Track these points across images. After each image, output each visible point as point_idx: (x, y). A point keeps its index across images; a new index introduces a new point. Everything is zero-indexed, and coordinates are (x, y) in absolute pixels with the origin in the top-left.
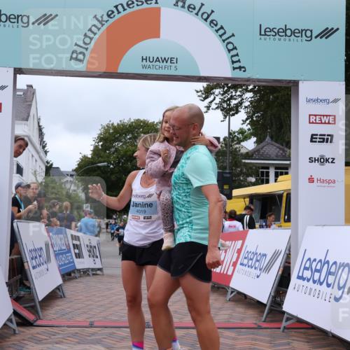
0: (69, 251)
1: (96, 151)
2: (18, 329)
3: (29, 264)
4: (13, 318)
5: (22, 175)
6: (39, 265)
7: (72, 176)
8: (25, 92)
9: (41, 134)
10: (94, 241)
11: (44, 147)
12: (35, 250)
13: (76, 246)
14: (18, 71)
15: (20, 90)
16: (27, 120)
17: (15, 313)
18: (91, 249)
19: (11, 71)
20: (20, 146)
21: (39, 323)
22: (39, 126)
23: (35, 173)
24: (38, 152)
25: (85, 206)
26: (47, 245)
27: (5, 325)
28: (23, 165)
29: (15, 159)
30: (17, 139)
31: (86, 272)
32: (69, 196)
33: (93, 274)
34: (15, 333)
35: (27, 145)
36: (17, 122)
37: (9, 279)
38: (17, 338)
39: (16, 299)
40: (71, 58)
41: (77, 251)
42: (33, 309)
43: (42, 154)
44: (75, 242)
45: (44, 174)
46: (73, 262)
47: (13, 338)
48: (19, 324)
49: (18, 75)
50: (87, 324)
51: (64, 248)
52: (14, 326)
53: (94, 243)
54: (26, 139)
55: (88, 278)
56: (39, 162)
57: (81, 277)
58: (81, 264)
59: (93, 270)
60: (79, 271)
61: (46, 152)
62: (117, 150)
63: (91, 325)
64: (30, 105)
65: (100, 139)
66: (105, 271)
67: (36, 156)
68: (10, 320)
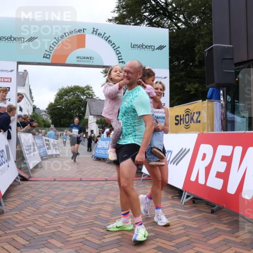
0: (44, 146)
1: (56, 100)
2: (21, 182)
3: (25, 152)
4: (19, 177)
5: (22, 111)
6: (30, 153)
7: (45, 112)
8: (23, 73)
9: (31, 93)
10: (56, 141)
11: (32, 99)
12: (28, 146)
13: (47, 144)
14: (19, 63)
15: (20, 72)
16: (24, 86)
17: (19, 175)
18: (54, 145)
19: (16, 63)
20: (20, 98)
21: (30, 179)
22: (30, 89)
23: (28, 111)
24: (29, 101)
25: (51, 125)
26: (33, 144)
27: (15, 180)
28: (22, 107)
29: (18, 104)
30: (19, 94)
31: (52, 156)
32: (44, 121)
33: (56, 157)
34: (19, 184)
35: (23, 97)
36: (19, 87)
37: (16, 159)
38: (21, 186)
39: (20, 169)
40: (44, 57)
41: (48, 146)
42: (27, 173)
43: (31, 102)
44: (47, 142)
45: (32, 111)
46: (46, 151)
47: (19, 186)
48: (21, 180)
49: (19, 65)
50: (53, 180)
51: (42, 145)
52: (19, 181)
53: (56, 143)
54: (24, 95)
55: (53, 159)
56: (30, 106)
57: (50, 158)
58: (49, 152)
59: (55, 155)
60: (49, 156)
61: (33, 101)
62: (66, 100)
63: (55, 180)
64: (25, 80)
65: (58, 95)
66: (61, 156)
67: (28, 103)
68: (17, 178)
